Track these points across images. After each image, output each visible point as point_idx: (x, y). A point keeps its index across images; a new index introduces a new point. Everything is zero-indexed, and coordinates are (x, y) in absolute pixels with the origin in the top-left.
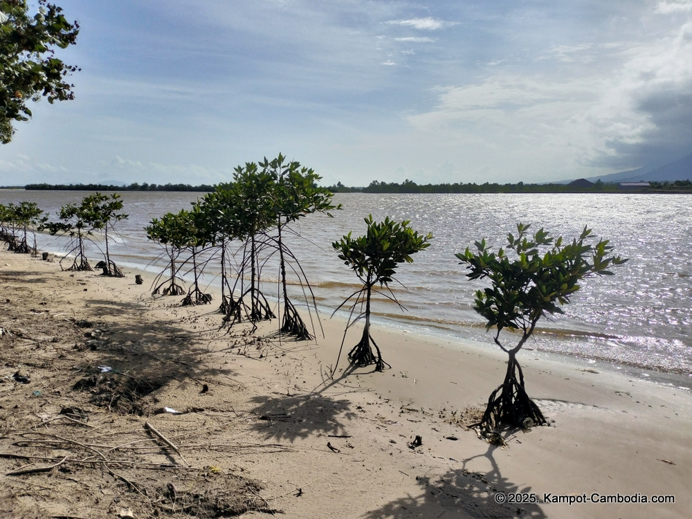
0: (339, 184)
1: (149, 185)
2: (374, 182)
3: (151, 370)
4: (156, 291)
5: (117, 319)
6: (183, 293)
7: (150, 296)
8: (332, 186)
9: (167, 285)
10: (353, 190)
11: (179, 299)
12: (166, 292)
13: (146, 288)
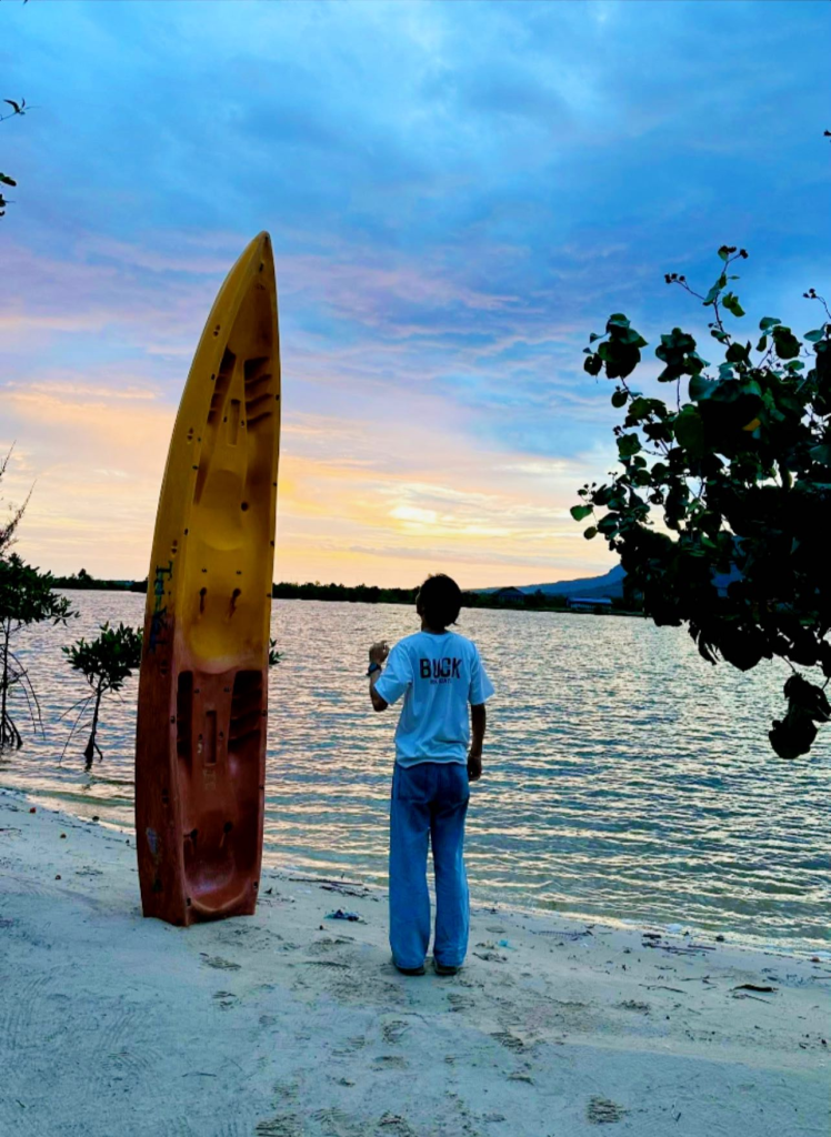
0: (83, 573)
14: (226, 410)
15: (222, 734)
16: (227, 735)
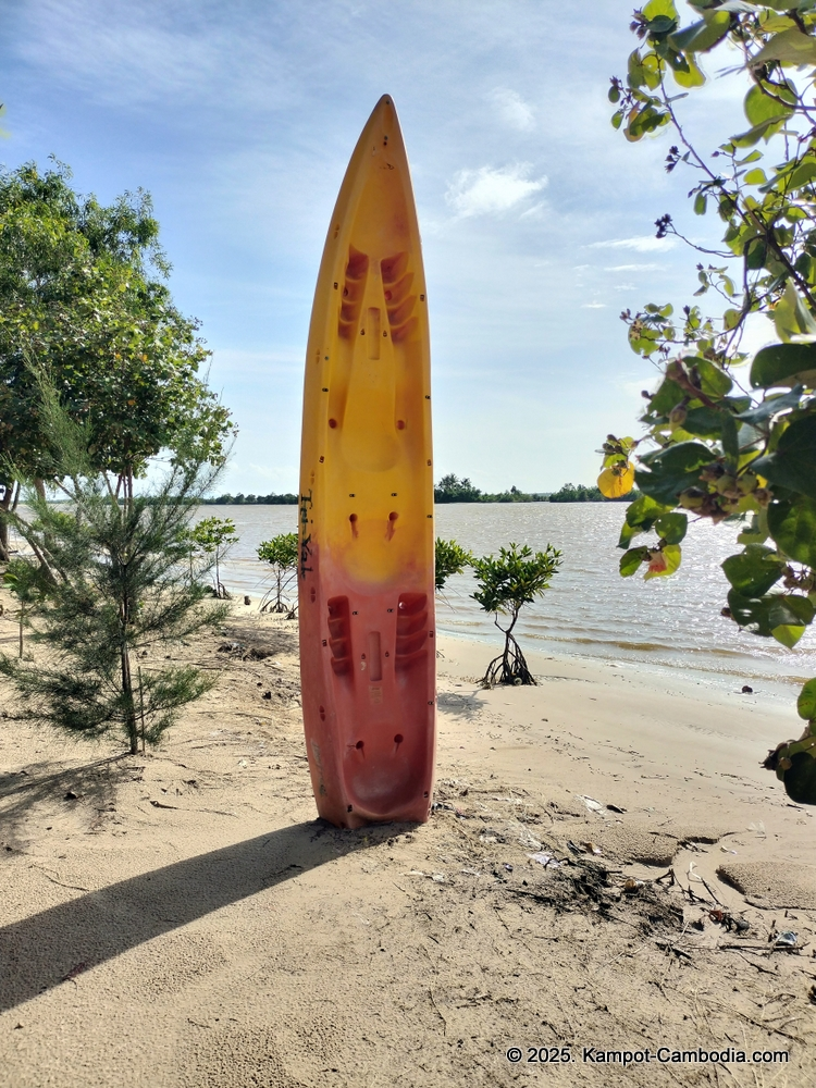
0: (514, 489)
1: (246, 496)
2: (567, 485)
3: (264, 647)
4: (263, 610)
5: (236, 624)
6: (287, 611)
7: (258, 612)
8: (503, 493)
9: (273, 604)
10: (536, 498)
11: (284, 615)
12: (272, 610)
13: (255, 608)
14: (364, 321)
15: (387, 654)
16: (393, 654)
